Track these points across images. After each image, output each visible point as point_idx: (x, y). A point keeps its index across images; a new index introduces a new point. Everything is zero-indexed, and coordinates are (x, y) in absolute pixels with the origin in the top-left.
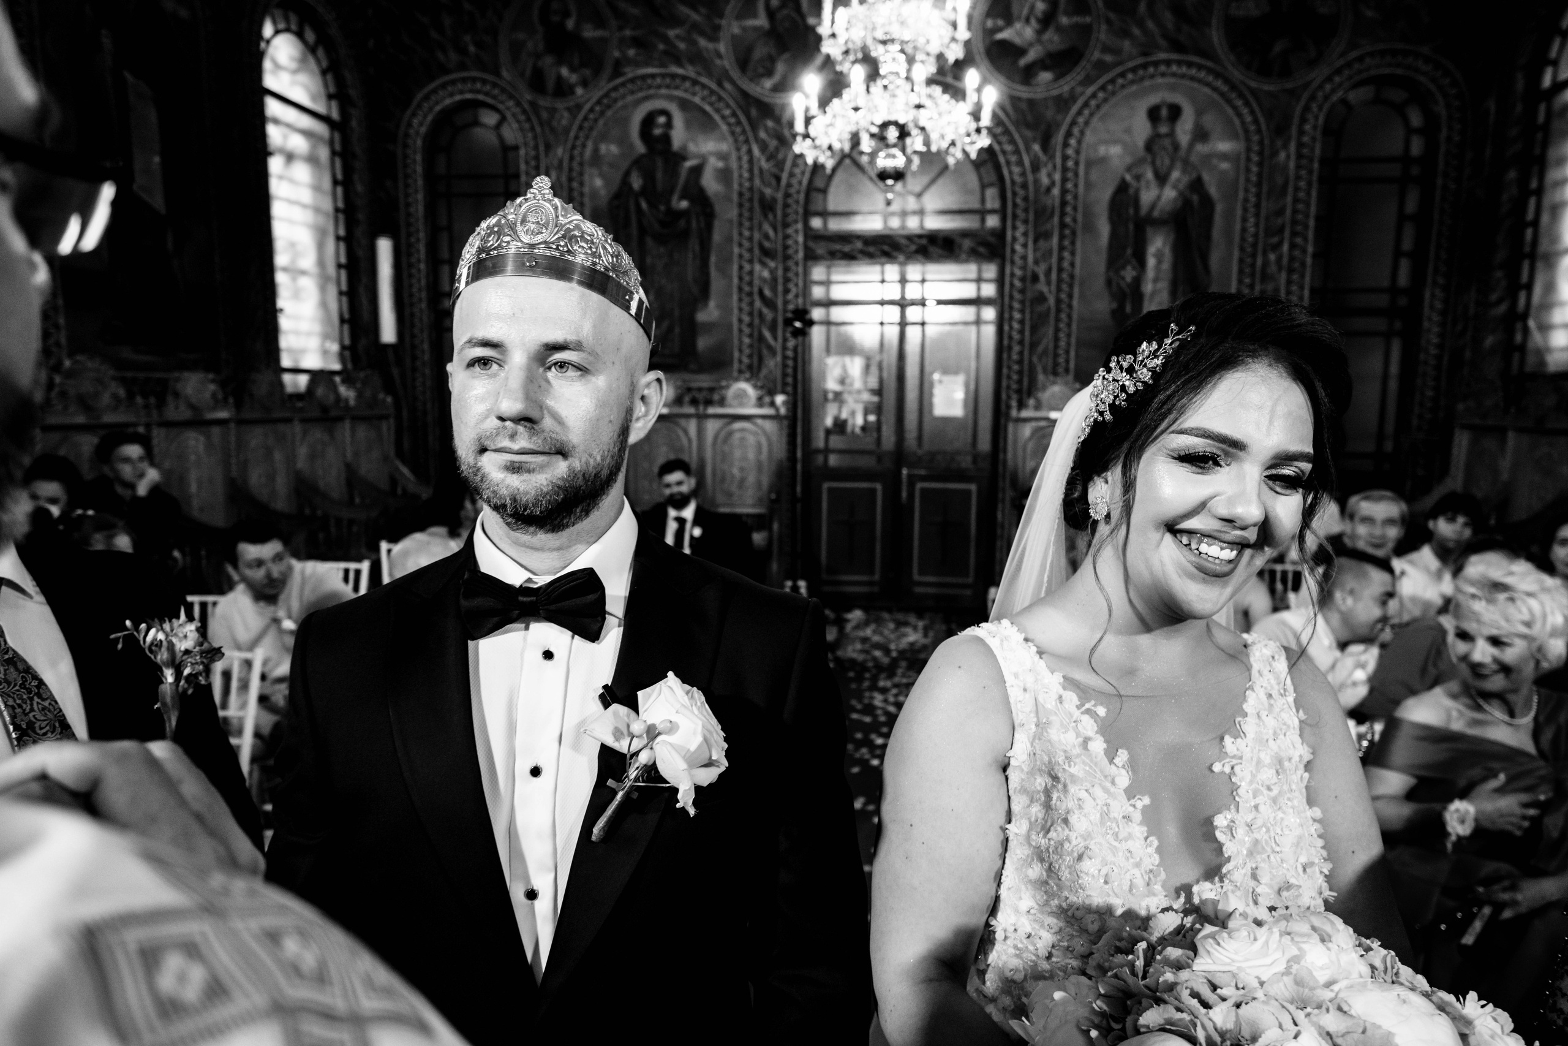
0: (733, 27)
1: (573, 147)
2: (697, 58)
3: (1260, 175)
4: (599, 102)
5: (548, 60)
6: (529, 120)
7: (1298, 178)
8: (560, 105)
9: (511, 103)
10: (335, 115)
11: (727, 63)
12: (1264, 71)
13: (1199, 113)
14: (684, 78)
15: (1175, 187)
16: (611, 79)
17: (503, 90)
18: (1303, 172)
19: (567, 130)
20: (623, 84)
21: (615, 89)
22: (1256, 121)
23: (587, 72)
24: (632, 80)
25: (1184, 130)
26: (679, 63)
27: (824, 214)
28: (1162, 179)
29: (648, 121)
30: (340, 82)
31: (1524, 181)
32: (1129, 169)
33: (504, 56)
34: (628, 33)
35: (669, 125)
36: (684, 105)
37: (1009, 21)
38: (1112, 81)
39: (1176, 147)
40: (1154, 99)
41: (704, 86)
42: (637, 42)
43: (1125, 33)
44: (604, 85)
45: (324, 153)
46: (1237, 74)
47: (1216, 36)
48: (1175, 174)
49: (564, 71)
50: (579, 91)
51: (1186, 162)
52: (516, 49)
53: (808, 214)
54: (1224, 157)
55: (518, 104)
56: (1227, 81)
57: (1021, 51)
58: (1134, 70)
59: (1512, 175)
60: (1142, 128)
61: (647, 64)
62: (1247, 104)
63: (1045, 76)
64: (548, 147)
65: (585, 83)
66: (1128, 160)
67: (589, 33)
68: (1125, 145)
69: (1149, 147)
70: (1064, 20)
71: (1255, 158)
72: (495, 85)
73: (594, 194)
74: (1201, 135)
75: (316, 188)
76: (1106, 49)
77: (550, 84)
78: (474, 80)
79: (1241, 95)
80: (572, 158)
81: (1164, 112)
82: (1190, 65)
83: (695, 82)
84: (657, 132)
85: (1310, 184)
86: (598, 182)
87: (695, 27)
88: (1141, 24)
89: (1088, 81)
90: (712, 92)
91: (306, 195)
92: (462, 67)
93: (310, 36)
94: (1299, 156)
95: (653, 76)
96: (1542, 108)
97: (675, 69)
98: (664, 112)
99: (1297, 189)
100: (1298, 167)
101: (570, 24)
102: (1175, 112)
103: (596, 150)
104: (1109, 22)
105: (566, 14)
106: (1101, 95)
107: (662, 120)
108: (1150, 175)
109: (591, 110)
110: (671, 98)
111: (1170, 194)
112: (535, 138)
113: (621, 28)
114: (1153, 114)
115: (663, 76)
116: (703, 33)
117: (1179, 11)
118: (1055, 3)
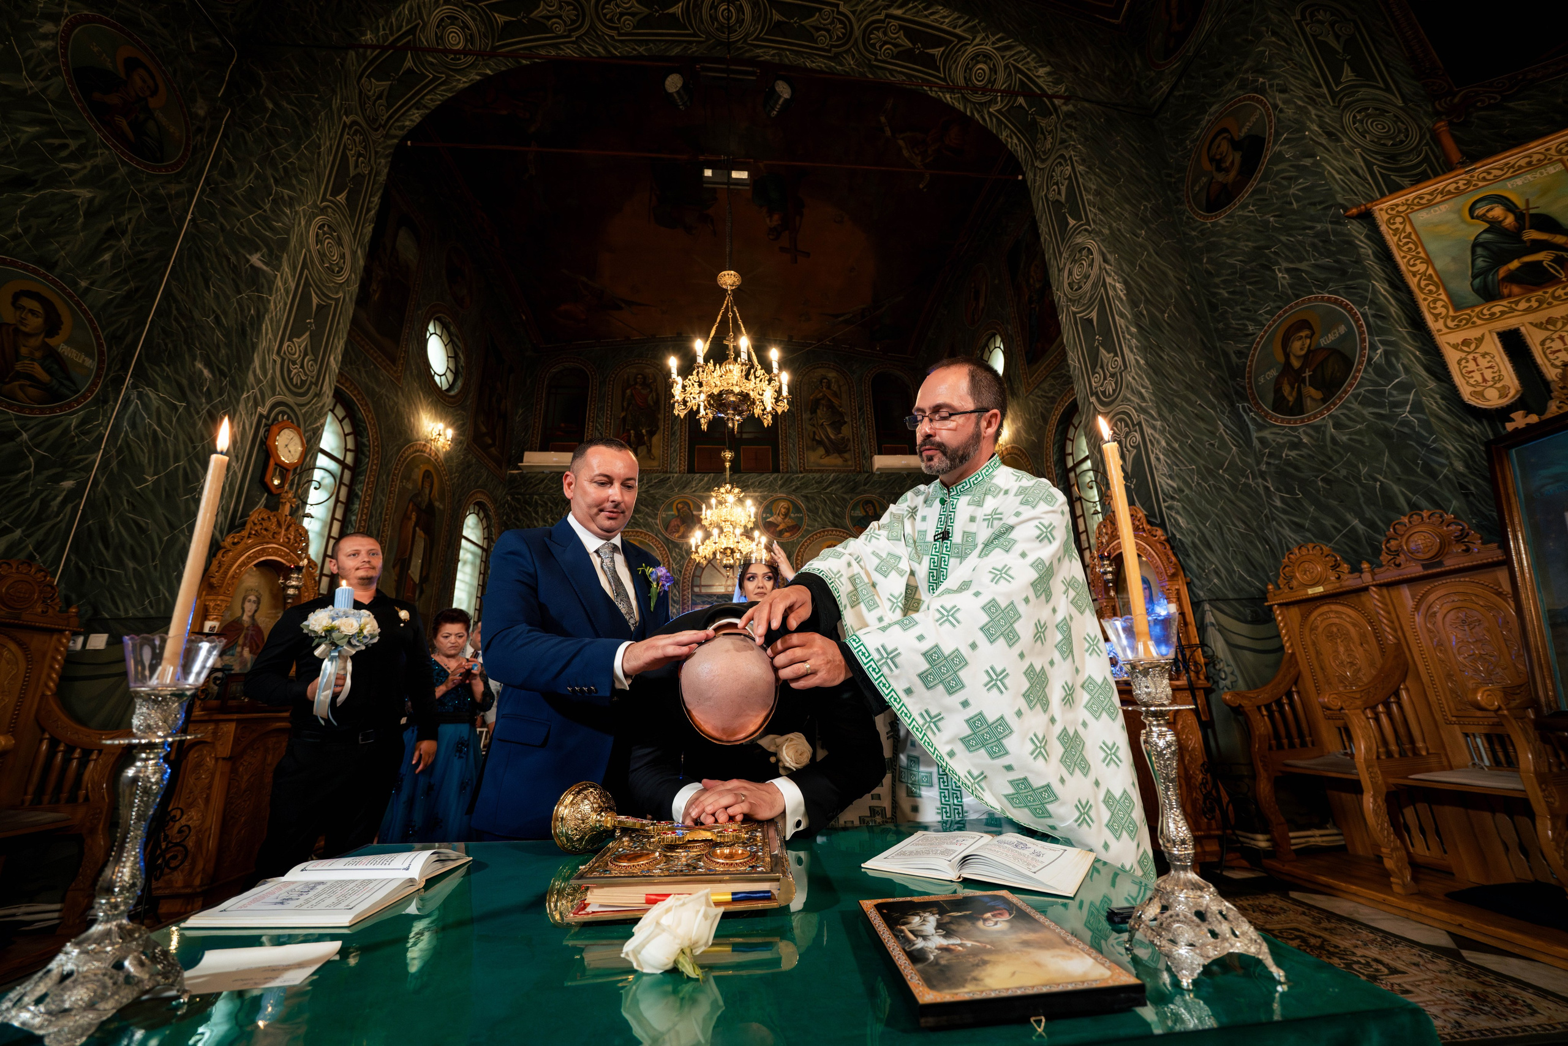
0: (662, 514)
2: (647, 525)
10: (485, 546)
11: (661, 528)
14: (642, 533)
26: (639, 526)
27: (700, 586)
30: (490, 533)
37: (772, 515)
38: (812, 536)
41: (650, 536)
43: (816, 520)
45: (478, 561)
53: (693, 586)
57: (777, 526)
58: (819, 534)
63: (787, 534)
70: (792, 515)
75: (472, 576)
83: (646, 535)
87: (647, 514)
88: (820, 517)
89: (803, 536)
90: (653, 539)
91: (467, 578)
93: (482, 515)
97: (637, 529)
104: (809, 516)
116: (650, 516)
117: (833, 513)
118: (788, 509)
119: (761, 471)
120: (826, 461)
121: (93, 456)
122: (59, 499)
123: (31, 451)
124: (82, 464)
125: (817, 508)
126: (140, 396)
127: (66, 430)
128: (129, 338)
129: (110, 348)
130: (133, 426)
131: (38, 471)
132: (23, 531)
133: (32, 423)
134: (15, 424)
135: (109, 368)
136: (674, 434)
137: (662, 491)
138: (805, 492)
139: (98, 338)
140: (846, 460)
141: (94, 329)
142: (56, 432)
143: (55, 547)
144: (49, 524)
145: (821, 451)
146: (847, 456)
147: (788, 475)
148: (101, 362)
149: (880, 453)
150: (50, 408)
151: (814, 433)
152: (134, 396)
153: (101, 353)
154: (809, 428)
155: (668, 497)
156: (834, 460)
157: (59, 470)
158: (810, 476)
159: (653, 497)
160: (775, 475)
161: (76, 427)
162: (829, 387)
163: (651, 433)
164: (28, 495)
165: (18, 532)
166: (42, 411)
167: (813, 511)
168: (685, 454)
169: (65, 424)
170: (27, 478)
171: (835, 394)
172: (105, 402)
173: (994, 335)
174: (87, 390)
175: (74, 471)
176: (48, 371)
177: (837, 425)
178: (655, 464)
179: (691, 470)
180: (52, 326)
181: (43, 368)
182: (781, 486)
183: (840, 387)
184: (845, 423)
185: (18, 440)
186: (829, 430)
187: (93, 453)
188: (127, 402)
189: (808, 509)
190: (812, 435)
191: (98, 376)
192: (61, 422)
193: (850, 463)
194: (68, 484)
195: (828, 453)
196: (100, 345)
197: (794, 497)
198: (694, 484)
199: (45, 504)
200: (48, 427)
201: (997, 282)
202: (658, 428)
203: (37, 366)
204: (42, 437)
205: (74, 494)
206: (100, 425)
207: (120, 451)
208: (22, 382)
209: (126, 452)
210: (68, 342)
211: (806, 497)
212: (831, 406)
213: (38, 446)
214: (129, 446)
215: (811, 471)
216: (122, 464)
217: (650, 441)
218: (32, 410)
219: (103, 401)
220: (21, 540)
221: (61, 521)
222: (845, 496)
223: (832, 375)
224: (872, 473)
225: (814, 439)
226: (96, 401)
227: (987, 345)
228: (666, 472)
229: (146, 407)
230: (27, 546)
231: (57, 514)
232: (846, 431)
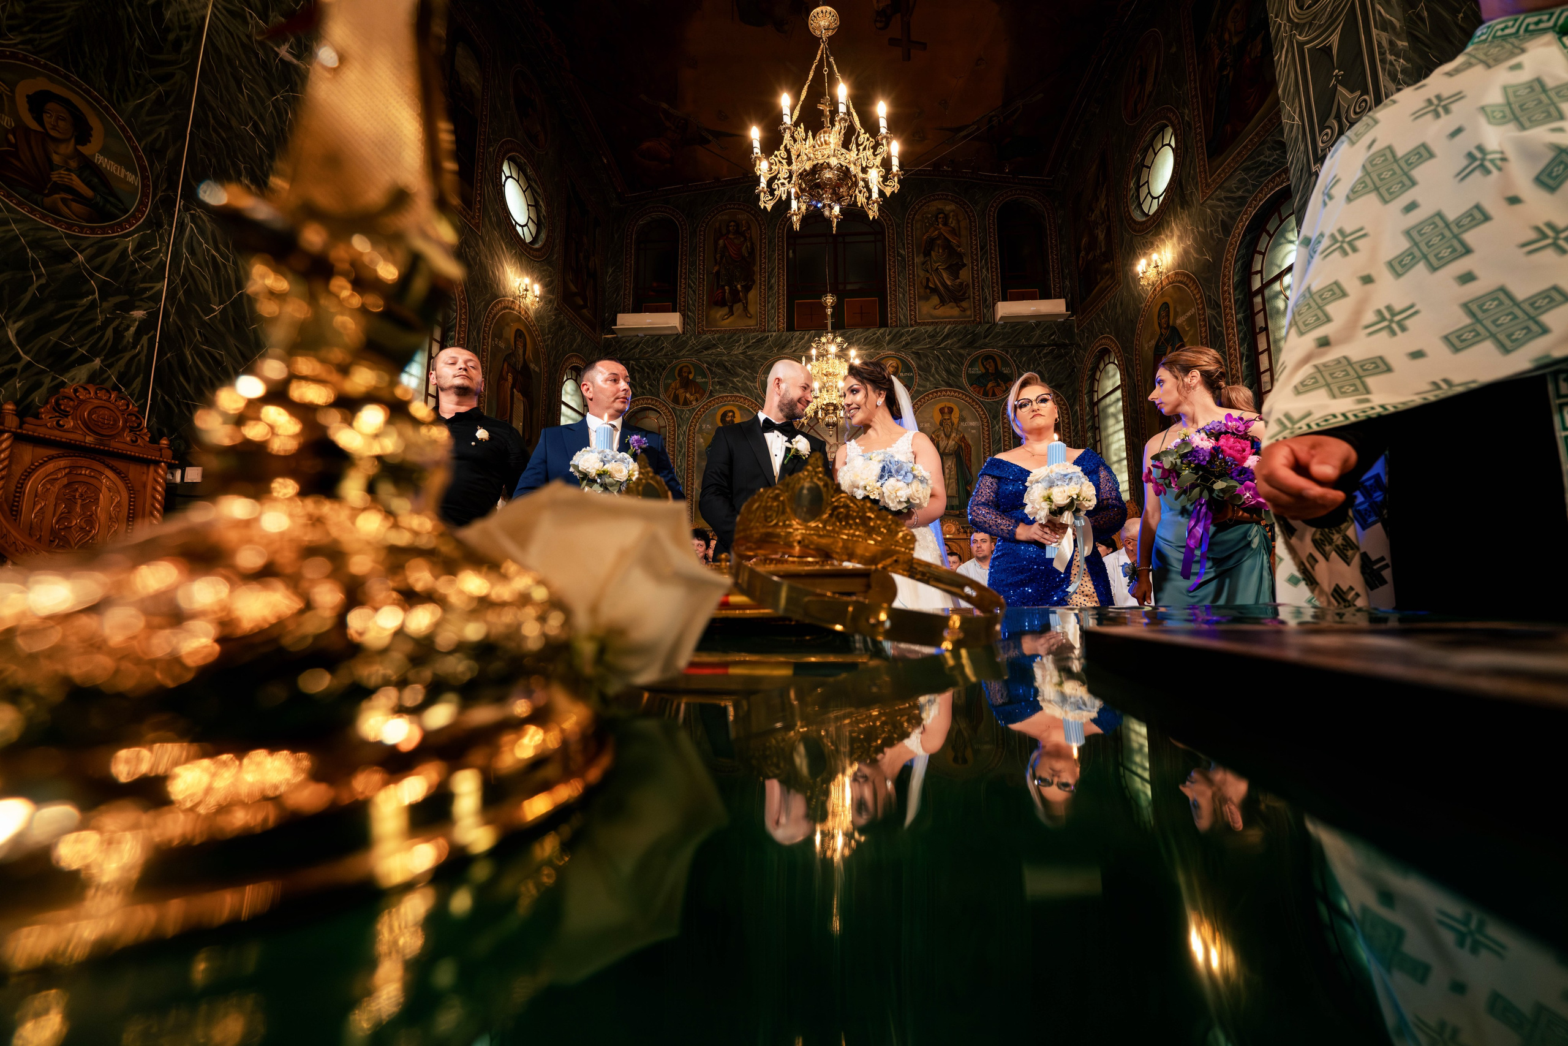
1: (691, 426)
2: (746, 389)
3: (989, 435)
4: (703, 407)
5: (682, 391)
6: (671, 415)
7: (1004, 436)
8: (685, 408)
9: (664, 408)
12: (986, 394)
13: (961, 411)
14: (740, 397)
15: (953, 440)
16: (708, 399)
17: (660, 403)
18: (1006, 434)
19: (688, 419)
20: (714, 400)
21: (710, 402)
22: (984, 414)
23: (698, 395)
24: (718, 398)
25: (955, 417)
26: (739, 392)
28: (948, 437)
29: (724, 415)
31: (1094, 437)
32: (933, 433)
33: (662, 390)
34: (716, 380)
35: (734, 416)
36: (740, 408)
38: (923, 398)
39: (953, 424)
40: (942, 405)
41: (749, 400)
42: (720, 383)
43: (927, 380)
44: (705, 400)
46: (974, 395)
47: (964, 381)
48: (954, 435)
49: (688, 395)
50: (694, 403)
51: (957, 430)
52: (667, 387)
54: (973, 428)
55: (667, 408)
56: (970, 398)
58: (932, 393)
59: (1089, 434)
60: (938, 417)
61: (725, 392)
62: (980, 407)
64: (679, 426)
65: (697, 400)
66: (933, 429)
67: (699, 380)
68: (931, 424)
69: (941, 424)
70: (902, 374)
71: (986, 428)
72: (657, 401)
73: (699, 446)
74: (962, 419)
76: (919, 385)
77: (681, 401)
78: (648, 399)
79: (977, 404)
80: (690, 430)
81: (946, 410)
82: (955, 392)
83: (745, 399)
84: (728, 419)
85: (1010, 438)
86: (701, 440)
87: (746, 378)
88: (933, 376)
90: (753, 403)
92: (643, 394)
94: (1004, 428)
95: (727, 397)
96: (1096, 408)
97: (736, 394)
98: (731, 411)
99: (1004, 441)
100: (1004, 432)
101: (691, 377)
102: (951, 410)
103: (701, 427)
104: (919, 375)
105: (690, 373)
106: (919, 403)
107: (731, 414)
108: (943, 435)
109: (699, 410)
110: (734, 405)
111: (952, 443)
112: (674, 422)
113: (713, 378)
114: (942, 411)
115: (731, 397)
116: (748, 380)
117: (948, 371)
118: (897, 368)
119: (866, 325)
120: (940, 312)
121: (158, 286)
122: (133, 329)
123: (92, 276)
124: (148, 294)
125: (930, 366)
126: (193, 219)
127: (124, 253)
128: (170, 153)
129: (151, 164)
130: (192, 252)
131: (104, 297)
132: (102, 361)
133: (85, 244)
134: (68, 243)
135: (155, 188)
136: (771, 288)
137: (760, 352)
138: (915, 348)
139: (135, 149)
140: (964, 310)
141: (129, 139)
142: (113, 255)
143: (139, 380)
144: (127, 356)
145: (935, 300)
146: (964, 304)
147: (896, 330)
148: (144, 178)
149: (1005, 299)
150: (100, 228)
151: (928, 280)
152: (188, 219)
153: (143, 169)
154: (922, 274)
155: (766, 359)
156: (951, 311)
157: (126, 297)
158: (922, 329)
159: (751, 359)
160: (882, 330)
161: (134, 252)
162: (945, 224)
163: (747, 289)
164: (99, 323)
165: (97, 362)
166: (93, 230)
167: (925, 369)
168: (783, 311)
169: (119, 248)
170: (93, 305)
171: (953, 232)
172: (160, 225)
173: (1162, 129)
174: (137, 210)
175: (142, 300)
176: (88, 184)
177: (954, 269)
178: (752, 322)
179: (790, 328)
180: (83, 134)
181: (83, 181)
182: (889, 343)
183: (958, 222)
184: (965, 265)
185: (74, 261)
186: (945, 275)
187: (159, 282)
188: (181, 226)
189: (919, 367)
190: (924, 281)
191: (145, 195)
192: (116, 245)
193: (968, 313)
194: (139, 314)
195: (943, 302)
196: (139, 158)
197: (903, 354)
198: (794, 343)
199: (118, 334)
200: (104, 248)
201: (1174, 50)
202: (754, 282)
203: (74, 177)
204: (99, 260)
205: (146, 326)
206: (159, 251)
207: (184, 280)
208: (63, 195)
209: (190, 281)
210: (103, 151)
211: (916, 354)
212: (948, 246)
213: (98, 269)
214: (192, 274)
215: (924, 324)
216: (187, 292)
217: (746, 298)
218: (82, 229)
219: (155, 223)
220: (102, 371)
221: (139, 353)
222: (962, 351)
223: (949, 207)
224: (995, 324)
225: (927, 287)
226: (148, 224)
227: (1151, 145)
228: (765, 331)
229: (202, 232)
230: (110, 376)
231: (135, 347)
232: (965, 275)
